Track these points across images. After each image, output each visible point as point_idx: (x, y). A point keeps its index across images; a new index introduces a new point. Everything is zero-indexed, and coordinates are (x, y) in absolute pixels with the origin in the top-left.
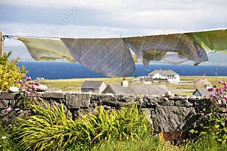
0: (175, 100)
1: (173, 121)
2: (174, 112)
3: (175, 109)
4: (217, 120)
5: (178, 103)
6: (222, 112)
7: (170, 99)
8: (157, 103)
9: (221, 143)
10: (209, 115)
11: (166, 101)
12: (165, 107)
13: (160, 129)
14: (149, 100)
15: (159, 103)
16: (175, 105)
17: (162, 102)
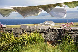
0: (53, 29)
1: (52, 37)
2: (52, 34)
3: (53, 33)
4: (68, 36)
5: (54, 30)
6: (69, 34)
7: (51, 29)
8: (46, 31)
9: (69, 44)
10: (65, 34)
11: (49, 30)
12: (49, 32)
13: (47, 40)
14: (43, 30)
15: (47, 31)
16: (53, 31)
17: (48, 30)
